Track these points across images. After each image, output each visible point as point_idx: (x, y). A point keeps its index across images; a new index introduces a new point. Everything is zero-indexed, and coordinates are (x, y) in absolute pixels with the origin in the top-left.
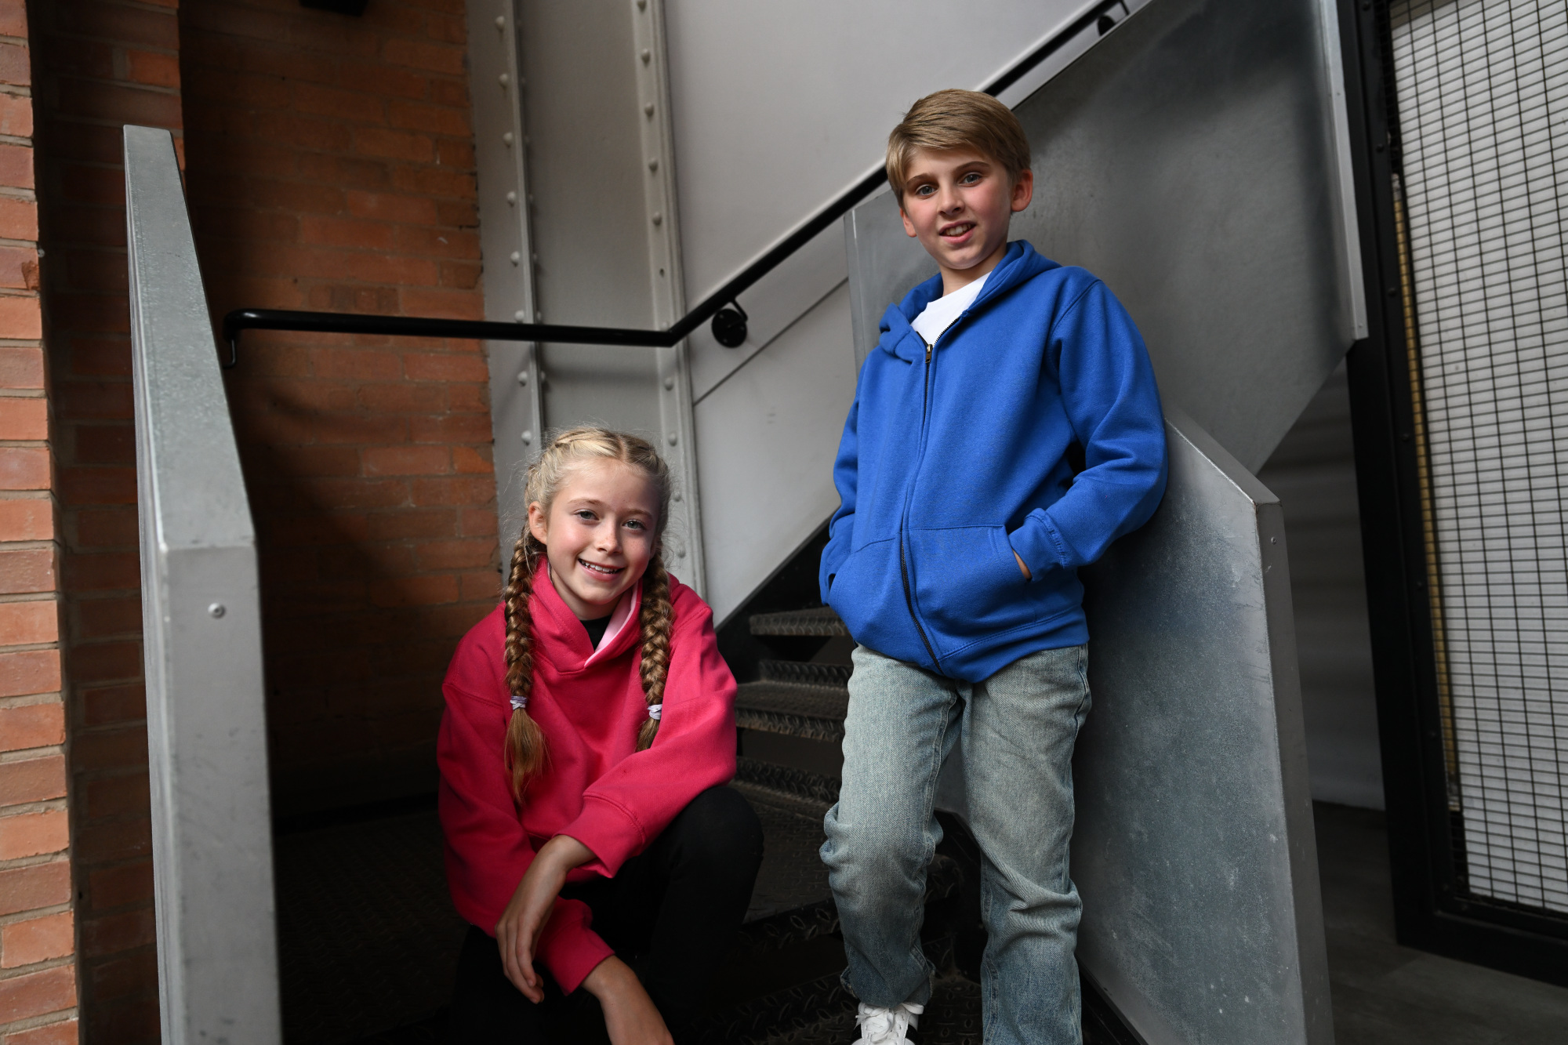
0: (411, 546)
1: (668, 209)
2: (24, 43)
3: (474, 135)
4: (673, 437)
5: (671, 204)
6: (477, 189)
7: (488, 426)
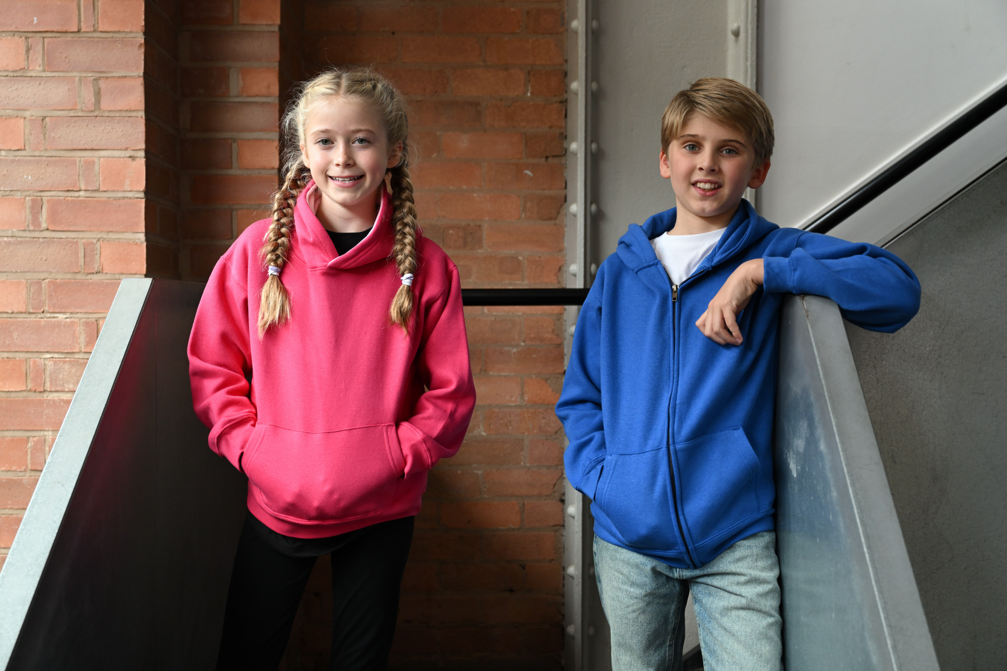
0: (480, 472)
2: (142, 114)
3: (566, 61)
6: (566, 116)
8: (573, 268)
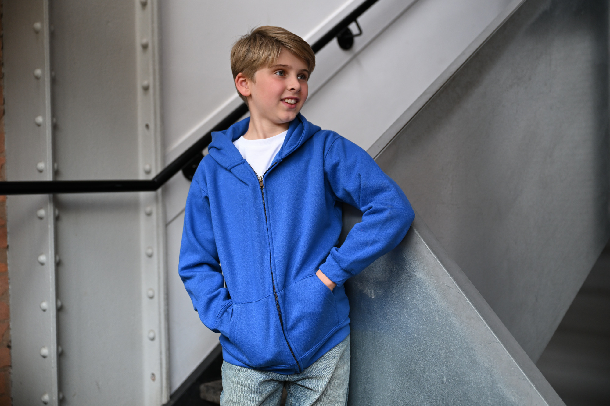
1: (154, 79)
4: (150, 251)
5: (157, 76)
8: (41, 165)
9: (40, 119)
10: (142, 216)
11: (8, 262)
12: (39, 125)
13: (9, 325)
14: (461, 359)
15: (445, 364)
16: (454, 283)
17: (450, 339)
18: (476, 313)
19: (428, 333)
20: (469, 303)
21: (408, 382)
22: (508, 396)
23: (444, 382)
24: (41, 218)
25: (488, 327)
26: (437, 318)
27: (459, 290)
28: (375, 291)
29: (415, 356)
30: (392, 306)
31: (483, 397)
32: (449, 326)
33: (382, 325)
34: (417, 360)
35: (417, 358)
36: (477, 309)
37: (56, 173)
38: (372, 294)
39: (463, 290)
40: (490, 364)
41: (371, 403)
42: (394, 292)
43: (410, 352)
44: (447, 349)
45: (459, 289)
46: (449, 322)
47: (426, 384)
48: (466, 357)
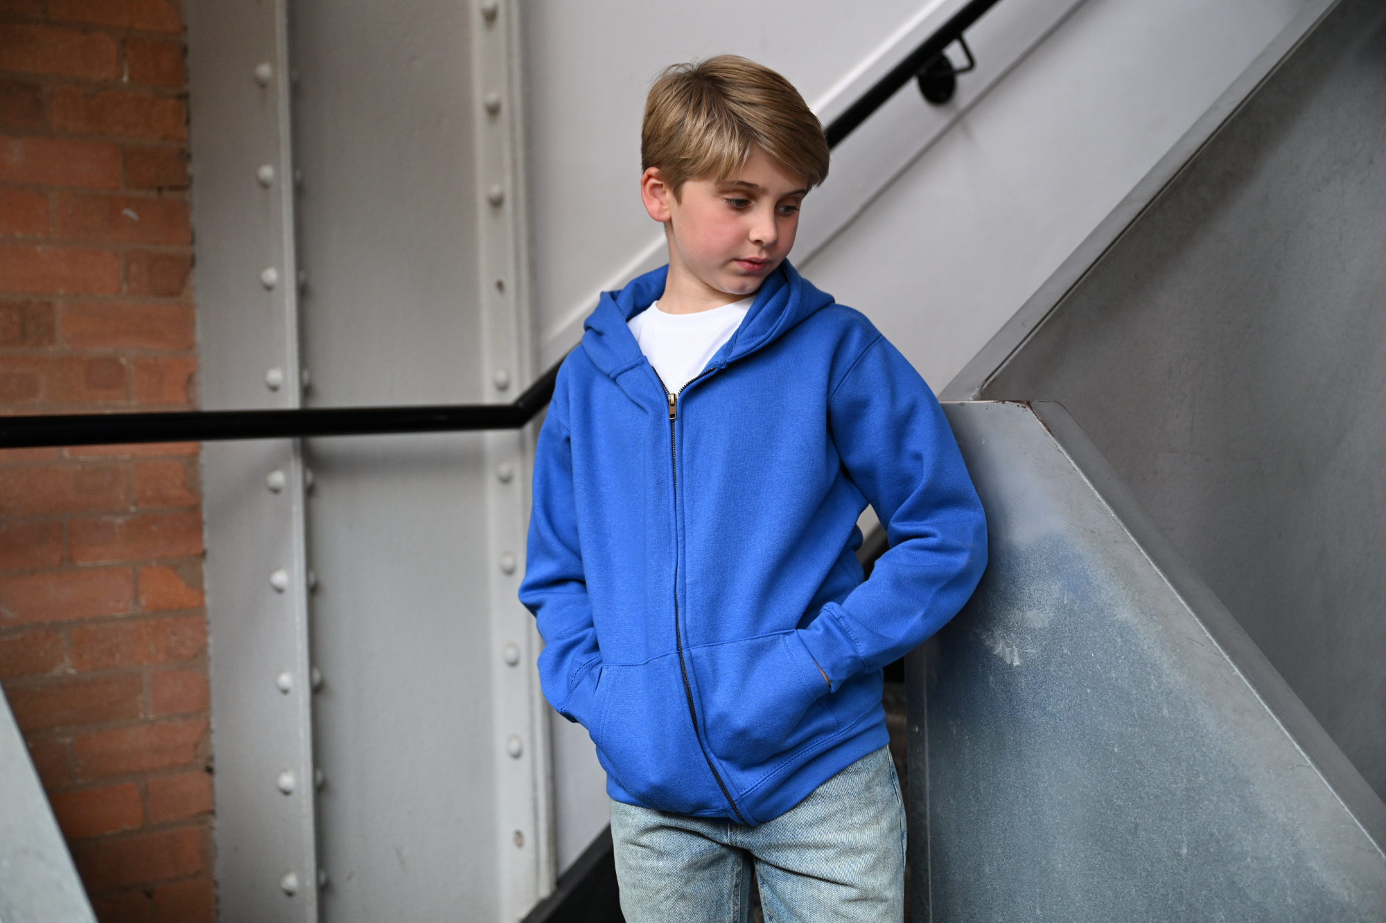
0: (68, 740)
1: (514, 183)
5: (520, 174)
7: (197, 528)
8: (275, 376)
9: (271, 275)
10: (492, 483)
11: (207, 586)
12: (269, 288)
13: (208, 724)
14: (1222, 805)
15: (1184, 815)
16: (1203, 632)
17: (1195, 758)
18: (1257, 699)
19: (1144, 745)
20: (1239, 678)
21: (1098, 854)
22: (1334, 889)
23: (1184, 856)
24: (276, 491)
25: (1286, 732)
26: (1165, 712)
27: (1216, 647)
28: (1022, 649)
29: (1115, 797)
30: (1060, 684)
31: (1274, 891)
32: (1193, 729)
33: (1038, 726)
34: (1119, 806)
35: (1119, 802)
36: (1259, 691)
37: (307, 391)
38: (1014, 655)
39: (1225, 648)
40: (1290, 815)
41: (1013, 902)
42: (1065, 651)
43: (1102, 788)
44: (1189, 781)
45: (1216, 644)
46: (1192, 720)
47: (1141, 860)
48: (1232, 800)
